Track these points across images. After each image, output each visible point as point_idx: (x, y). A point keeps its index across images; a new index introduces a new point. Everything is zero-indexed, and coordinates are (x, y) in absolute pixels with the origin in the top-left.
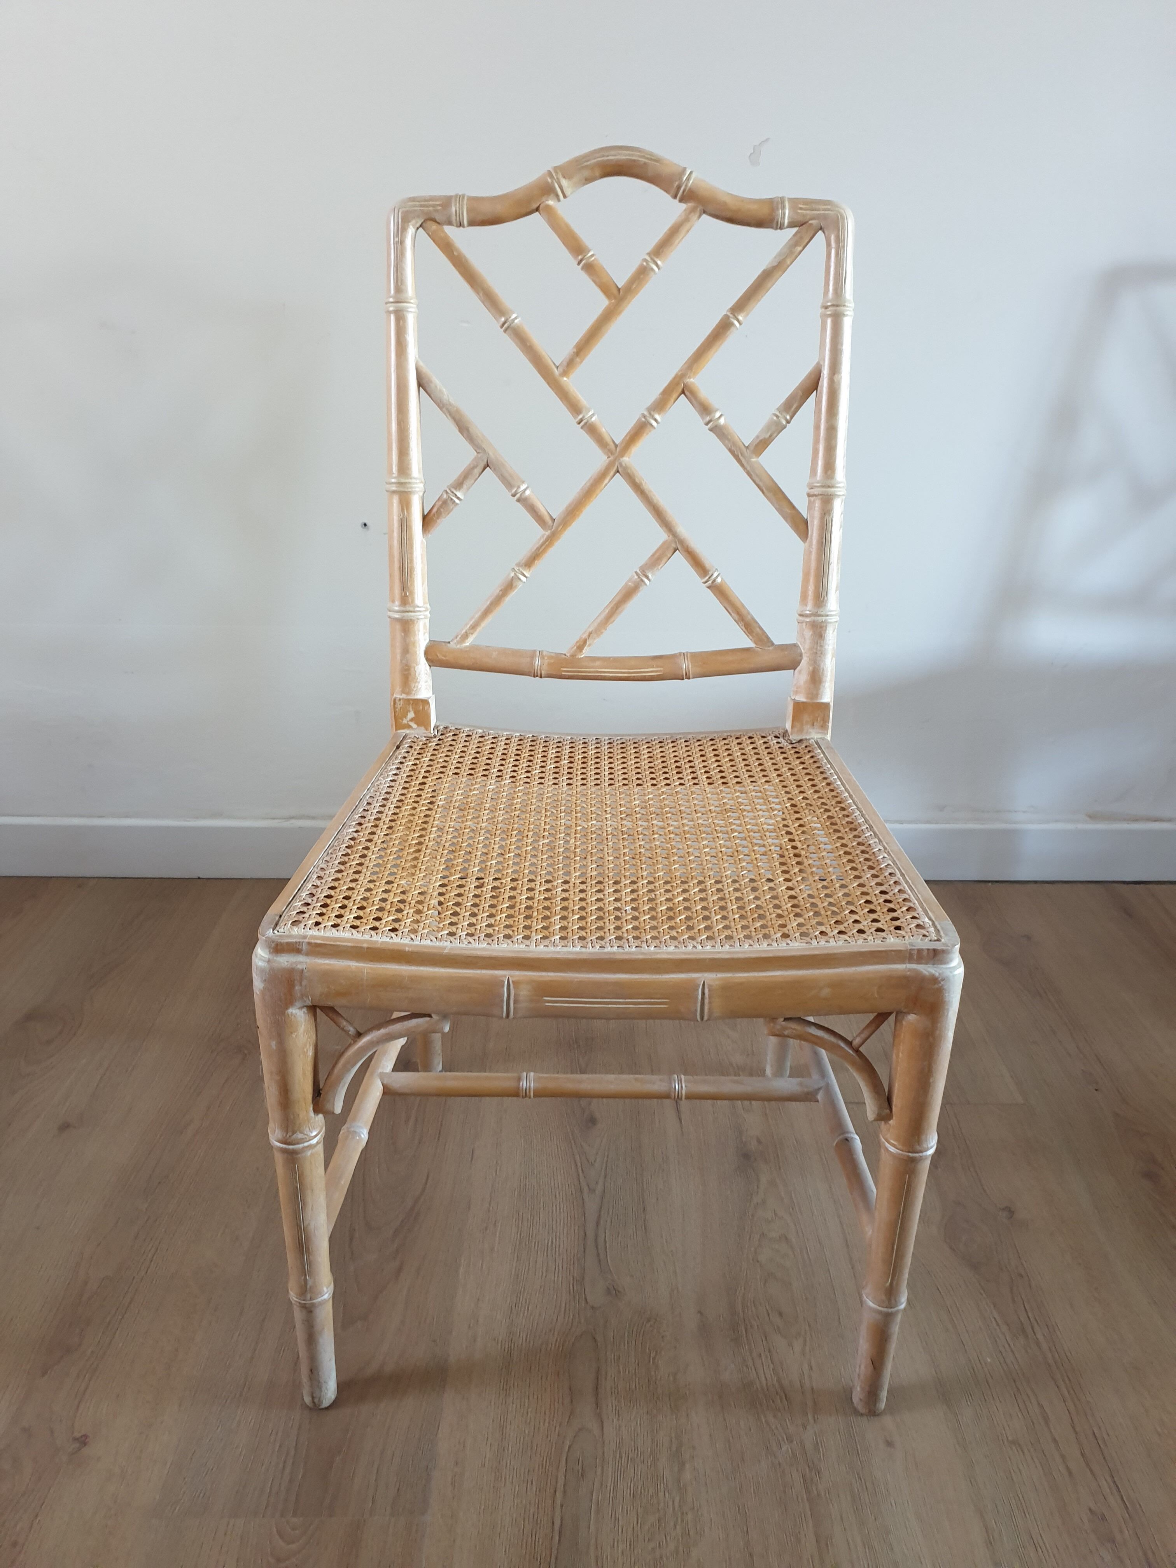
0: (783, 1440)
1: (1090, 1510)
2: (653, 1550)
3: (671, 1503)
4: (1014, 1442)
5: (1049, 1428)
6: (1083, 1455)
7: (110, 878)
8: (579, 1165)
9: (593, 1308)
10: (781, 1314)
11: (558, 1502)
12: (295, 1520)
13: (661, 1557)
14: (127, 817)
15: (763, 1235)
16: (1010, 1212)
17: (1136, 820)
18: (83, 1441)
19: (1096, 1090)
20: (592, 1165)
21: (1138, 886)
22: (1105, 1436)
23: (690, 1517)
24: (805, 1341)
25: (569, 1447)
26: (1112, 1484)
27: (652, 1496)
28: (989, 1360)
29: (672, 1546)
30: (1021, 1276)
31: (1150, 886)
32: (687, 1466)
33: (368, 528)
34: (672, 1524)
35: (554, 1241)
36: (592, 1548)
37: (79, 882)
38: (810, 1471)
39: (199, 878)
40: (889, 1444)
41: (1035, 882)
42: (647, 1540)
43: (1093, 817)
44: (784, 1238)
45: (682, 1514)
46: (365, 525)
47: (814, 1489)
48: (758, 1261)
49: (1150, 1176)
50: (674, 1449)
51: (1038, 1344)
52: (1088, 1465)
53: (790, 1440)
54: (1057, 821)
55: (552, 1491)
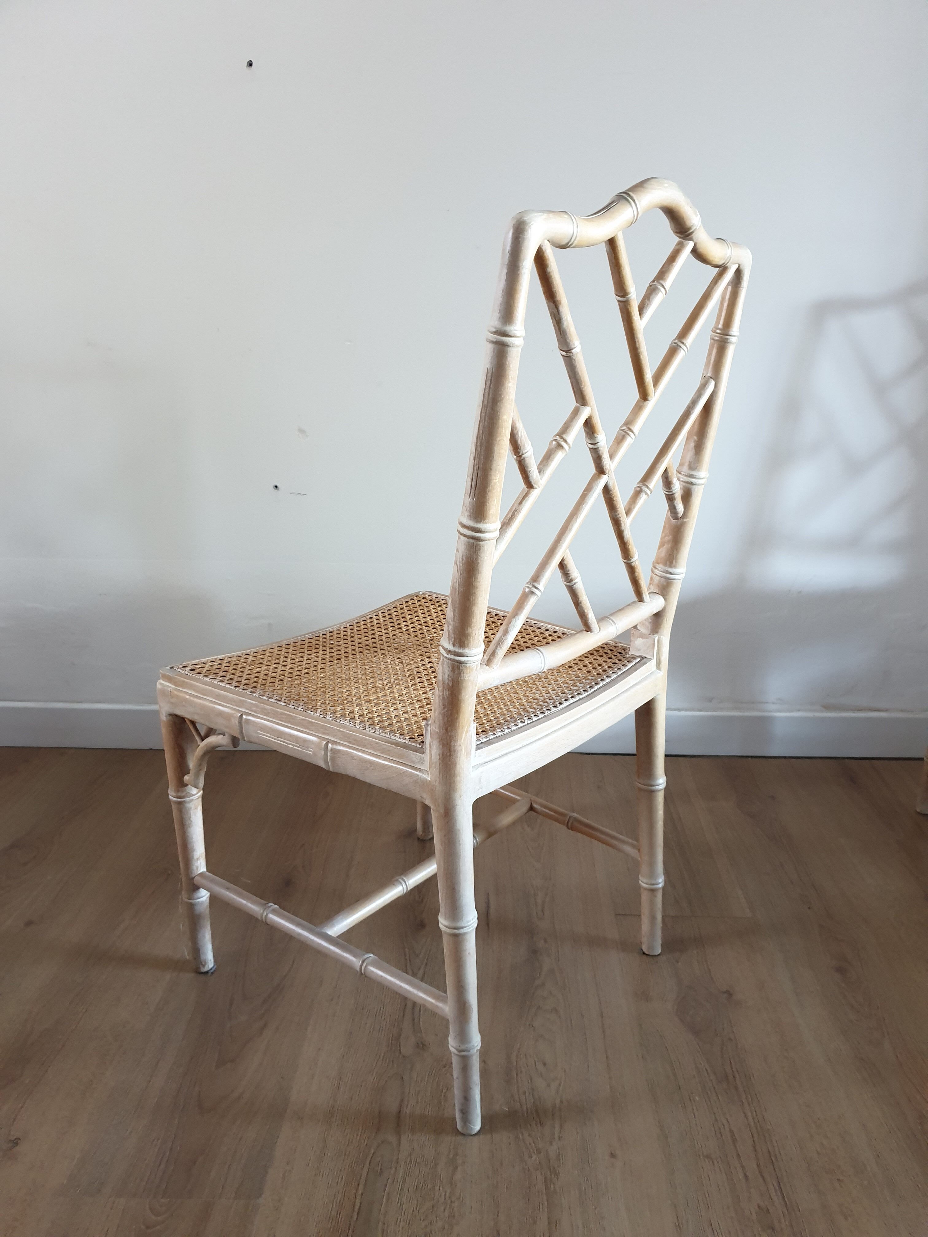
0: (534, 1152)
1: (759, 1206)
2: (426, 1226)
3: (443, 1194)
4: (708, 1157)
5: (735, 1147)
6: (758, 1165)
7: (85, 748)
8: (408, 955)
9: (404, 1056)
10: (545, 1064)
11: (360, 1192)
12: (162, 1200)
13: (431, 1232)
14: (99, 702)
15: (539, 1008)
16: (729, 994)
17: (860, 710)
18: (16, 1142)
19: (809, 908)
20: (418, 956)
21: (863, 761)
22: (777, 1153)
23: (456, 1204)
24: (560, 1085)
25: (373, 1154)
26: (777, 1188)
27: (430, 1189)
28: (697, 1098)
29: (440, 1224)
30: (730, 1039)
31: (873, 761)
32: (459, 1169)
33: (278, 490)
34: (442, 1208)
35: (382, 1008)
36: (381, 1224)
37: (60, 751)
38: (551, 1174)
39: (151, 749)
40: (613, 1155)
41: (785, 757)
42: (422, 1219)
43: (827, 707)
44: (555, 1010)
45: (452, 1202)
46: (276, 487)
47: (552, 1186)
48: (533, 1026)
49: (841, 970)
50: (451, 1156)
51: (736, 1088)
52: (761, 1173)
53: (539, 1152)
54: (799, 710)
55: (356, 1183)
